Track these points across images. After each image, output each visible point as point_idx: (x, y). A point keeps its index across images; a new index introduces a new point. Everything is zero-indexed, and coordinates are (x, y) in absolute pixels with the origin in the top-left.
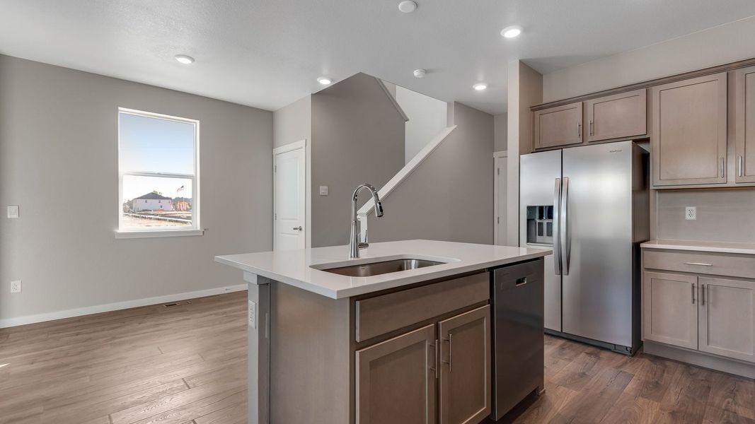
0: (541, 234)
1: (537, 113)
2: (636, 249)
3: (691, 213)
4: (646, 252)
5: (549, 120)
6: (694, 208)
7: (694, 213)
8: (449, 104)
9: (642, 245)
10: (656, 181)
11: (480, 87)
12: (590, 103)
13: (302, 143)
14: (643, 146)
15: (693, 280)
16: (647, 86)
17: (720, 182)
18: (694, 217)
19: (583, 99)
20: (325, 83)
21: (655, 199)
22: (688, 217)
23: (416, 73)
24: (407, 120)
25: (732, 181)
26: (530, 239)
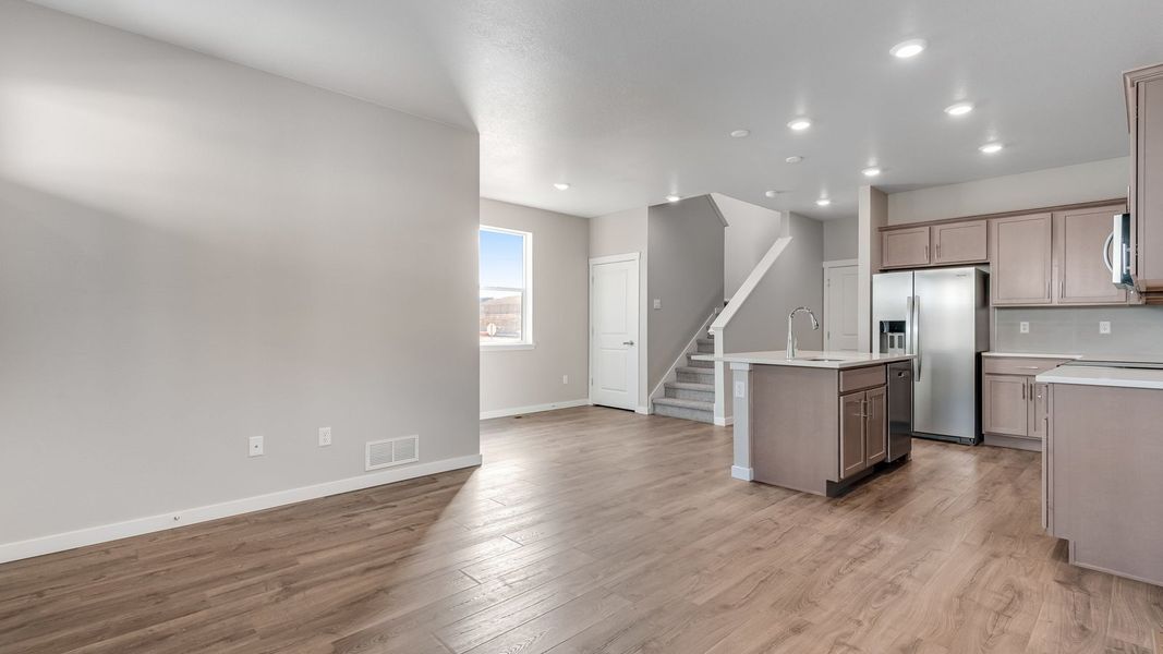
0: (892, 346)
1: (886, 233)
2: (978, 357)
3: (1024, 327)
4: (986, 360)
5: (896, 241)
6: (1027, 323)
7: (1027, 327)
8: (783, 214)
9: (983, 354)
10: (994, 300)
11: (823, 203)
12: (937, 228)
13: (636, 255)
14: (984, 269)
15: (1024, 380)
16: (988, 217)
17: (1046, 302)
18: (1027, 331)
19: (930, 224)
20: (674, 199)
21: (995, 315)
22: (1022, 331)
23: (768, 194)
24: (727, 225)
25: (1055, 303)
26: (883, 350)
